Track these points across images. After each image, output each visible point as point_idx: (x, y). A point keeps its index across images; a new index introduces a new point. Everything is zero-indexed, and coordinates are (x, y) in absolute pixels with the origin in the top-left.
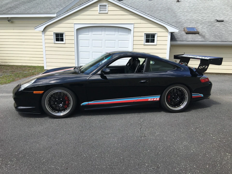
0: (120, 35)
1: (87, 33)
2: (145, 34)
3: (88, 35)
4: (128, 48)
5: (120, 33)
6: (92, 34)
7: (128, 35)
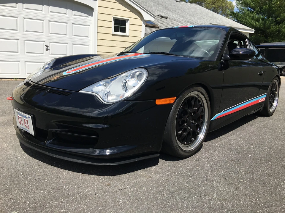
0: (74, 15)
1: (14, 5)
2: (114, 18)
3: (15, 7)
4: (87, 37)
5: (74, 12)
6: (23, 7)
7: (88, 17)
